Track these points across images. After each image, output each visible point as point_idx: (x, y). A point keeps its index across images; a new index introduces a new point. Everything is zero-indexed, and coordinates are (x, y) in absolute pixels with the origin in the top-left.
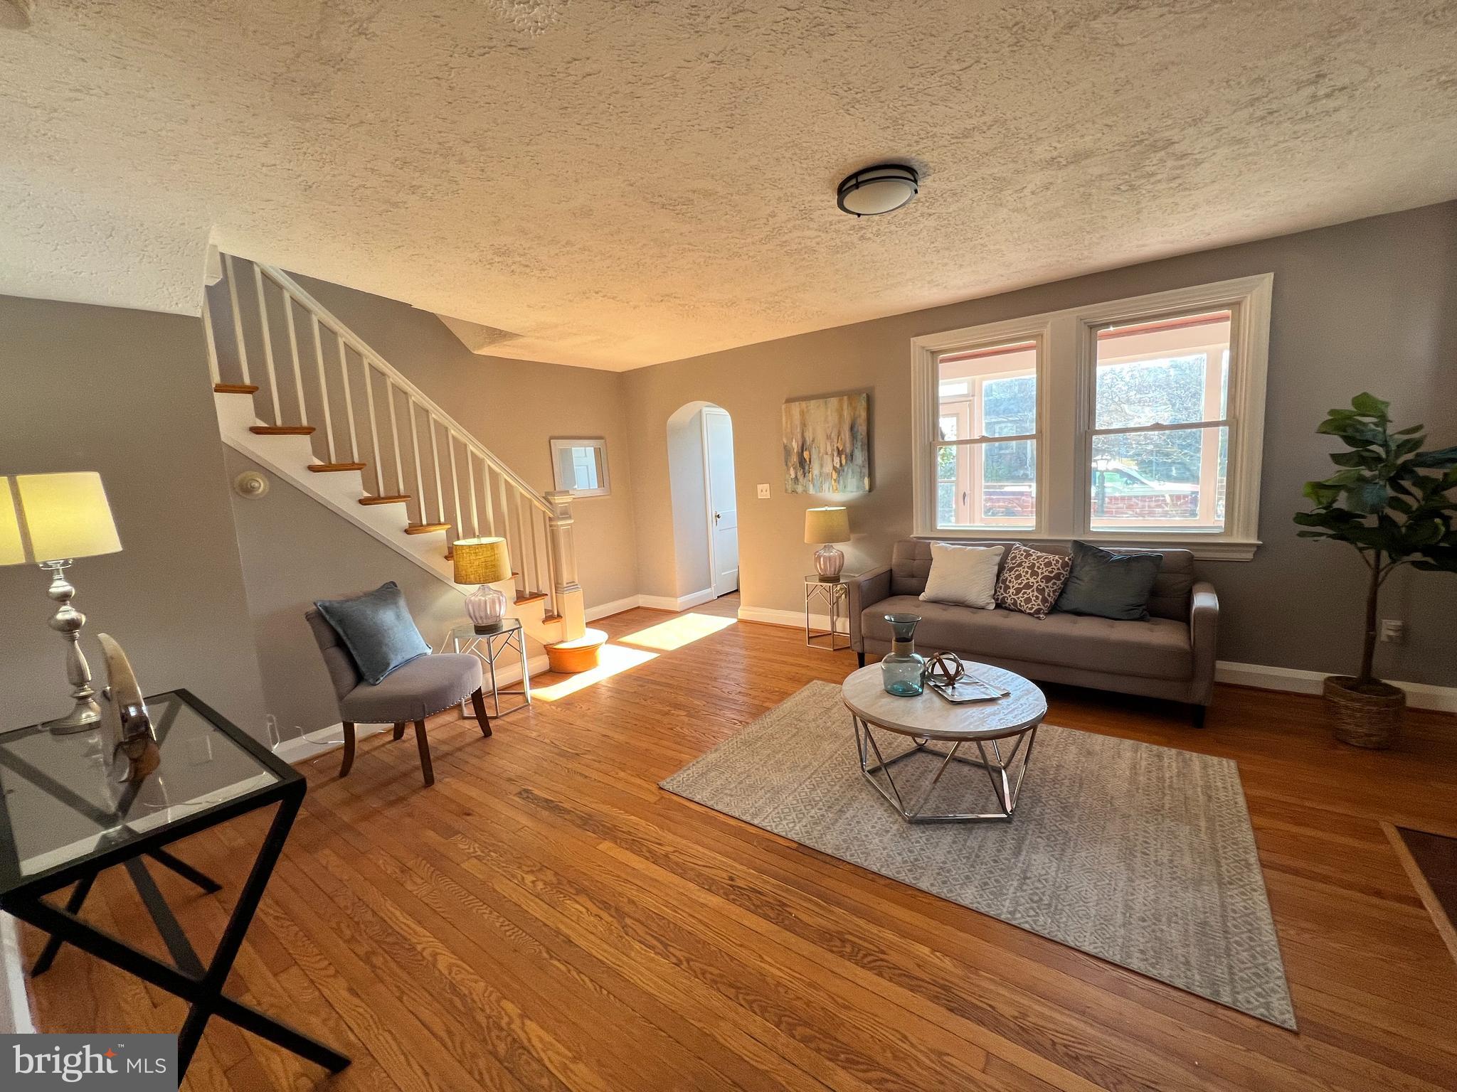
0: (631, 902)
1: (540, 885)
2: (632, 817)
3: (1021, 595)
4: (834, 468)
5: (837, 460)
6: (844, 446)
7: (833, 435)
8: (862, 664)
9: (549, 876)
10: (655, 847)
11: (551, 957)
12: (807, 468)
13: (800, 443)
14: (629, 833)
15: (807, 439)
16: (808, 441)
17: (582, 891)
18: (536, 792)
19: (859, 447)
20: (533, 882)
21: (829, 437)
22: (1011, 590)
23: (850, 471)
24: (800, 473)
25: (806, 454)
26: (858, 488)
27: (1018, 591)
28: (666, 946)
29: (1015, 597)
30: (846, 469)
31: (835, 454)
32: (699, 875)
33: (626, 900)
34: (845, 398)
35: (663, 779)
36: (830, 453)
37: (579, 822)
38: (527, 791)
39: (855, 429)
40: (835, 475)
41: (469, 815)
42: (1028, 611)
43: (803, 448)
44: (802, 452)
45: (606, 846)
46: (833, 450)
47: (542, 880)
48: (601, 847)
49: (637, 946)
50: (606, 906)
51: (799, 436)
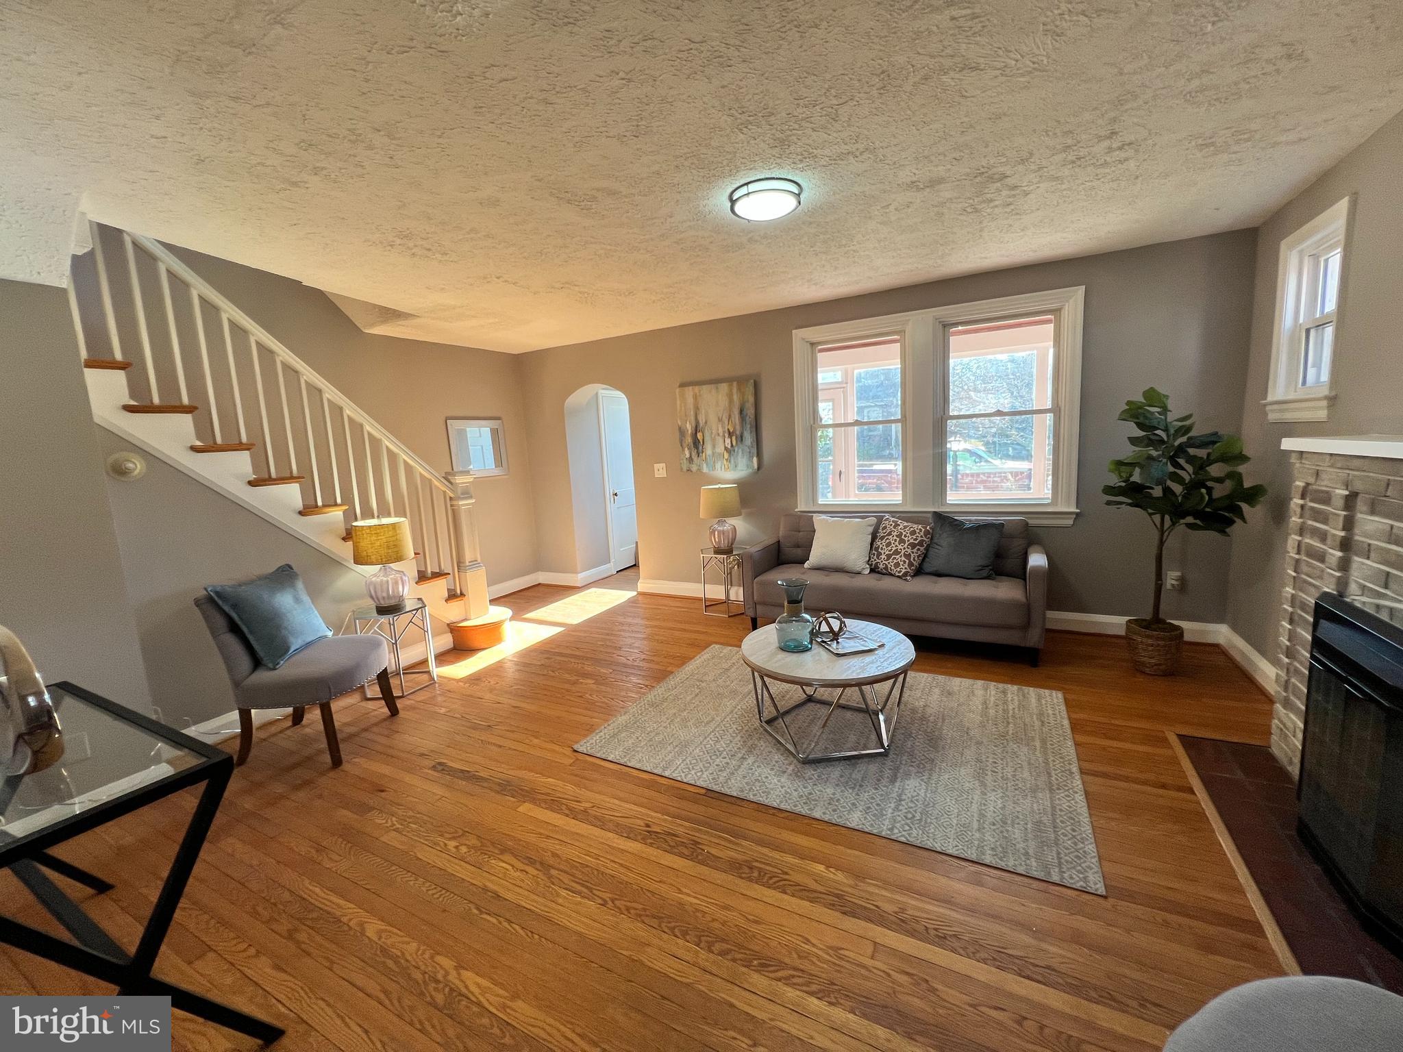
0: (555, 855)
1: (464, 849)
2: (549, 780)
3: (891, 560)
4: (726, 448)
5: (728, 441)
6: (735, 428)
7: (724, 417)
8: (755, 627)
9: (473, 841)
10: (574, 805)
11: (481, 912)
12: (700, 448)
13: (694, 425)
14: (548, 794)
15: (700, 422)
16: (702, 423)
17: (503, 851)
18: (450, 764)
19: (748, 429)
20: (456, 847)
21: (720, 420)
22: (883, 556)
23: (740, 450)
24: (694, 454)
25: (699, 436)
26: (748, 466)
27: (889, 557)
28: (590, 890)
29: (886, 562)
30: (736, 449)
31: (727, 435)
32: (618, 825)
33: (550, 854)
34: (735, 384)
35: (577, 742)
36: (721, 434)
37: (498, 788)
38: (440, 764)
39: (744, 413)
40: (726, 456)
41: (383, 791)
42: (897, 574)
43: (696, 430)
44: (696, 433)
45: (525, 808)
46: (724, 432)
47: (465, 845)
48: (521, 809)
49: (564, 893)
50: (531, 862)
51: (693, 418)
